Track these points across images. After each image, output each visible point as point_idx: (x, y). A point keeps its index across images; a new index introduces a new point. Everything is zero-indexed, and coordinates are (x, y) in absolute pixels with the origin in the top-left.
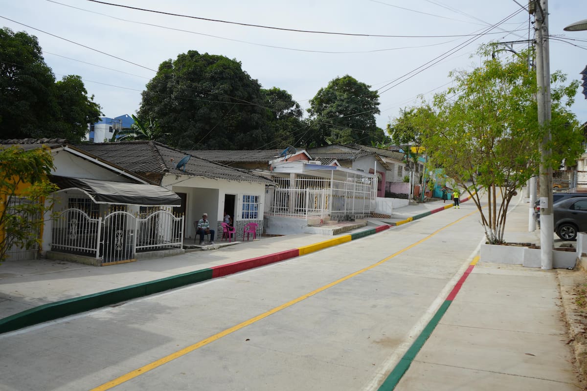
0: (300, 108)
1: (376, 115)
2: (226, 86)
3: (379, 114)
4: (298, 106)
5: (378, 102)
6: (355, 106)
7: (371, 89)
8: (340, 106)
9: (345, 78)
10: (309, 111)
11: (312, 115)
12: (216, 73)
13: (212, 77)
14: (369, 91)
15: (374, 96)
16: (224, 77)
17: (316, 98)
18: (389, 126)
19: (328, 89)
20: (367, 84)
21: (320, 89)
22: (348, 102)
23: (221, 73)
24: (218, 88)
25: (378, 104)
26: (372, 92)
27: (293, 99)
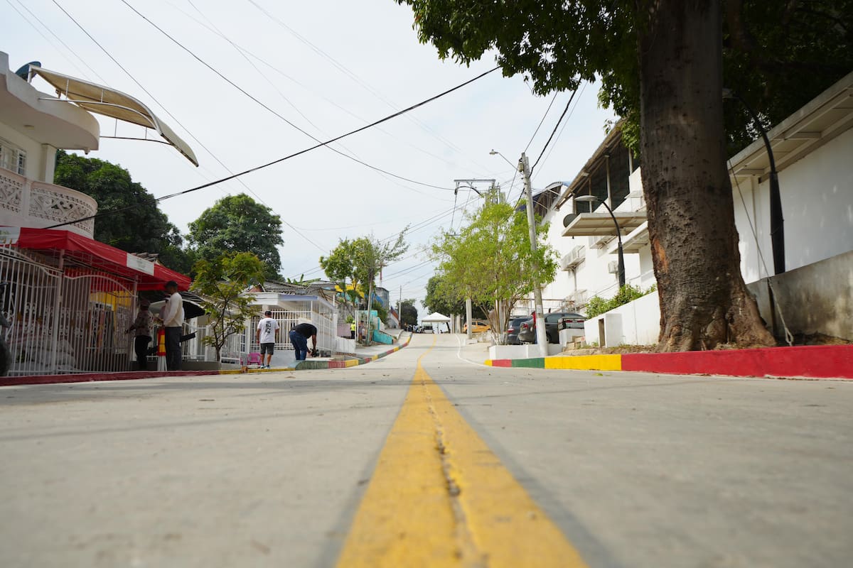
0: (179, 234)
1: (277, 246)
2: (120, 201)
3: (283, 245)
4: (176, 231)
5: (281, 229)
6: (255, 233)
7: (271, 213)
8: (235, 233)
9: (240, 197)
10: (188, 238)
11: (192, 243)
12: (104, 183)
13: (99, 189)
14: (270, 215)
15: (276, 221)
16: (117, 188)
17: (200, 221)
18: (322, 258)
19: (216, 210)
20: (267, 205)
21: (205, 209)
22: (244, 229)
23: (112, 183)
24: (110, 203)
25: (281, 232)
26: (274, 217)
27: (170, 221)
